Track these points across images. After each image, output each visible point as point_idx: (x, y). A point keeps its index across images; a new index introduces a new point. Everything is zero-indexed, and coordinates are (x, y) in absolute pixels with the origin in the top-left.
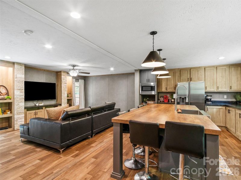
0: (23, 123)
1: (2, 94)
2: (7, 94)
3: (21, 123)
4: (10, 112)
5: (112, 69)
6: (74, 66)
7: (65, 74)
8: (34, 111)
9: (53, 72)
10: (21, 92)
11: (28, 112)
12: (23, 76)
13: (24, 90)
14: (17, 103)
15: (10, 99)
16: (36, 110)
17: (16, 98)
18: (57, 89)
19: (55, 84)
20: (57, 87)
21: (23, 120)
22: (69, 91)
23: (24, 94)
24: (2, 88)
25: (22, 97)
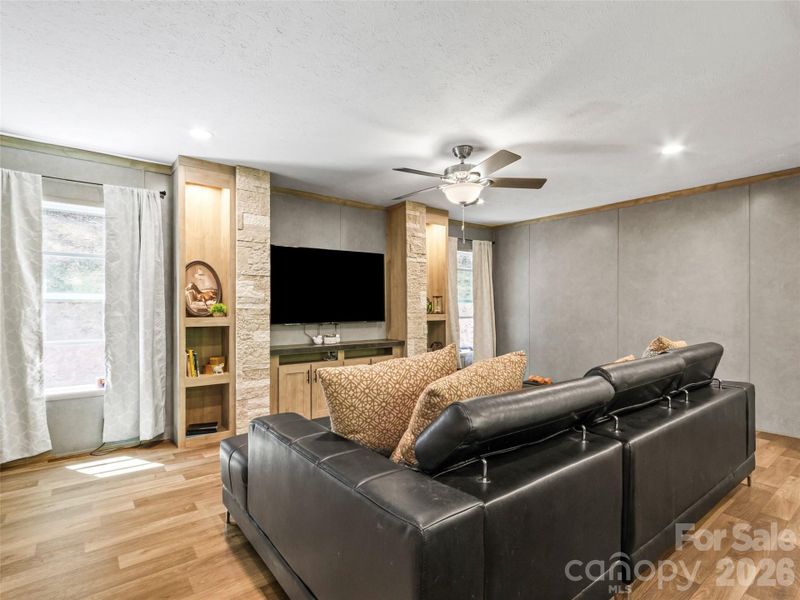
0: (266, 411)
1: (199, 296)
2: (218, 295)
3: (258, 411)
4: (222, 365)
5: (672, 149)
6: (465, 151)
7: (418, 214)
8: (305, 367)
9: (376, 208)
10: (258, 287)
11: (284, 369)
12: (266, 222)
13: (267, 281)
14: (245, 332)
15: (226, 315)
16: (313, 364)
17: (241, 310)
18: (390, 279)
19: (382, 256)
20: (389, 270)
21: (267, 400)
22: (436, 287)
23: (269, 293)
24: (200, 272)
25: (261, 307)
